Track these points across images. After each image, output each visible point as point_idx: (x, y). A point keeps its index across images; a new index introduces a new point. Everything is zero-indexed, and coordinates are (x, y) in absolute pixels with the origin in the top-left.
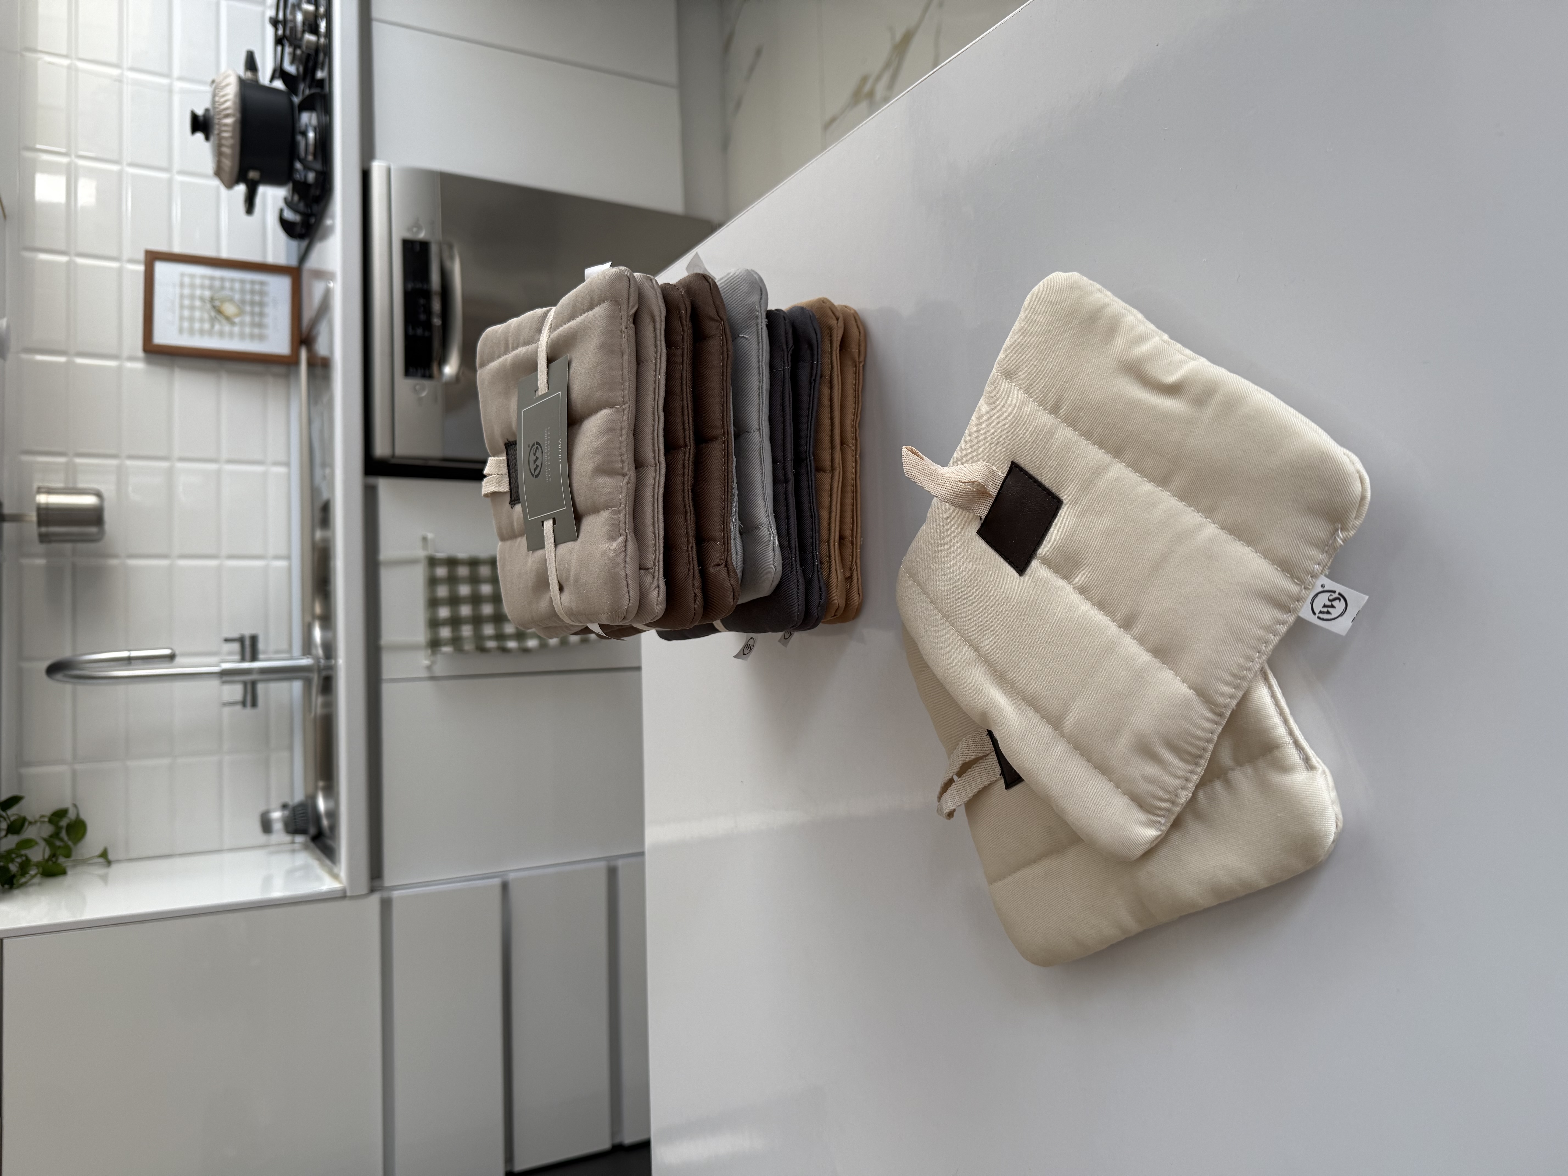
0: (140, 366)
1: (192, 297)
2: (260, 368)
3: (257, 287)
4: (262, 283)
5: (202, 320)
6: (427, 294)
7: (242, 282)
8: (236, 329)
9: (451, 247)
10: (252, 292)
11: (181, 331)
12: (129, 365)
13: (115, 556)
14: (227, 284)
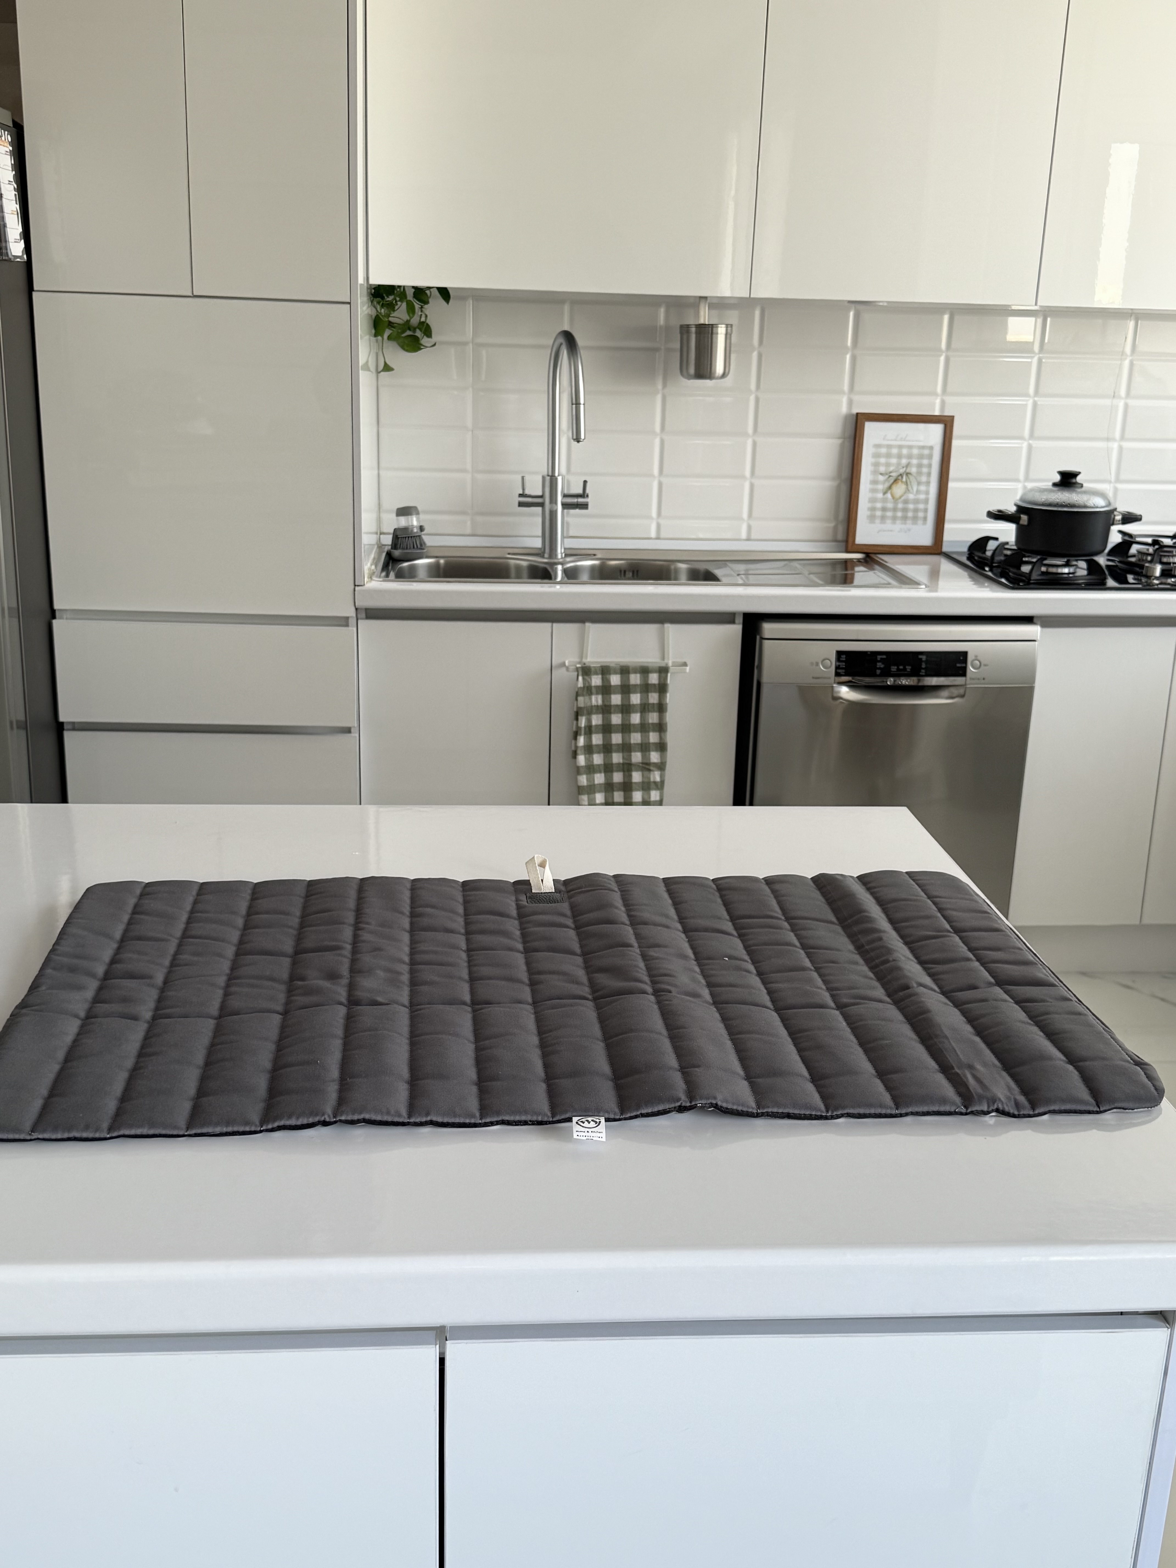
0: (844, 410)
1: (910, 457)
2: (842, 515)
3: (921, 514)
4: (925, 519)
5: (888, 465)
6: (915, 673)
7: (926, 501)
8: (880, 495)
9: (962, 696)
10: (916, 510)
11: (877, 446)
12: (845, 400)
13: (665, 385)
14: (923, 488)
